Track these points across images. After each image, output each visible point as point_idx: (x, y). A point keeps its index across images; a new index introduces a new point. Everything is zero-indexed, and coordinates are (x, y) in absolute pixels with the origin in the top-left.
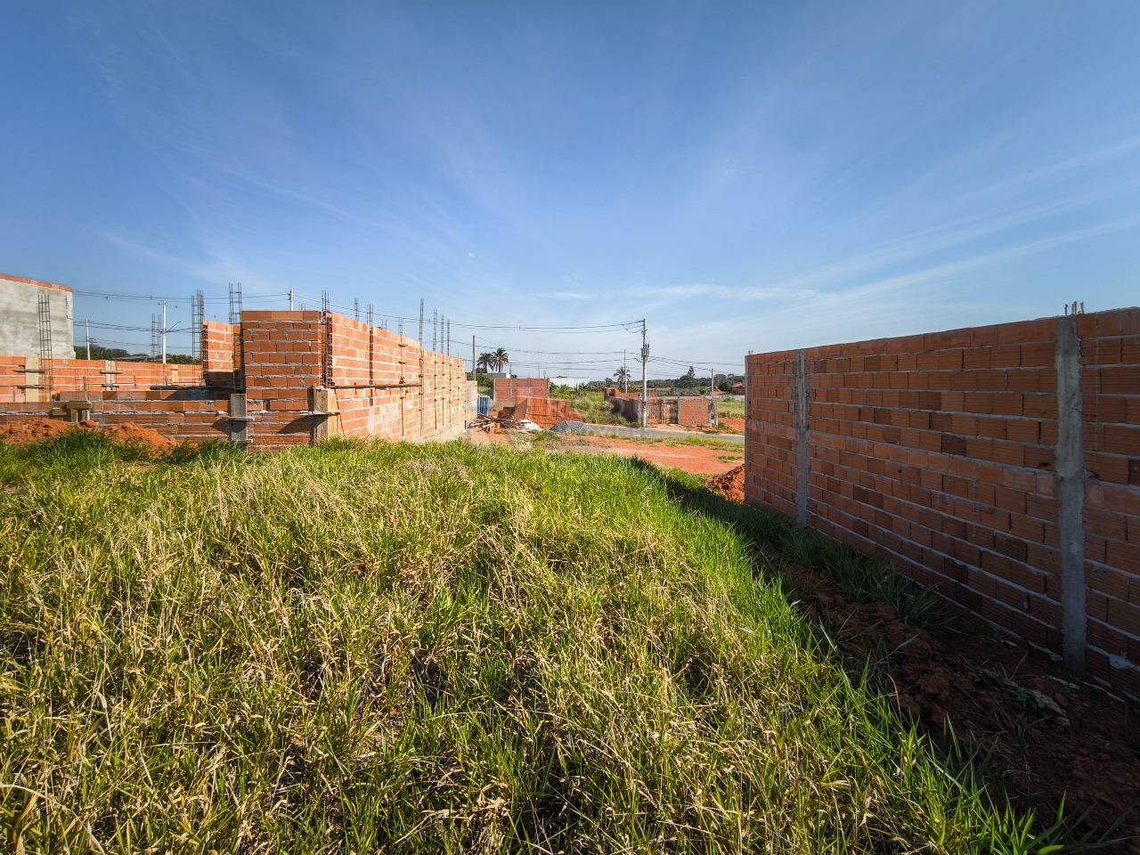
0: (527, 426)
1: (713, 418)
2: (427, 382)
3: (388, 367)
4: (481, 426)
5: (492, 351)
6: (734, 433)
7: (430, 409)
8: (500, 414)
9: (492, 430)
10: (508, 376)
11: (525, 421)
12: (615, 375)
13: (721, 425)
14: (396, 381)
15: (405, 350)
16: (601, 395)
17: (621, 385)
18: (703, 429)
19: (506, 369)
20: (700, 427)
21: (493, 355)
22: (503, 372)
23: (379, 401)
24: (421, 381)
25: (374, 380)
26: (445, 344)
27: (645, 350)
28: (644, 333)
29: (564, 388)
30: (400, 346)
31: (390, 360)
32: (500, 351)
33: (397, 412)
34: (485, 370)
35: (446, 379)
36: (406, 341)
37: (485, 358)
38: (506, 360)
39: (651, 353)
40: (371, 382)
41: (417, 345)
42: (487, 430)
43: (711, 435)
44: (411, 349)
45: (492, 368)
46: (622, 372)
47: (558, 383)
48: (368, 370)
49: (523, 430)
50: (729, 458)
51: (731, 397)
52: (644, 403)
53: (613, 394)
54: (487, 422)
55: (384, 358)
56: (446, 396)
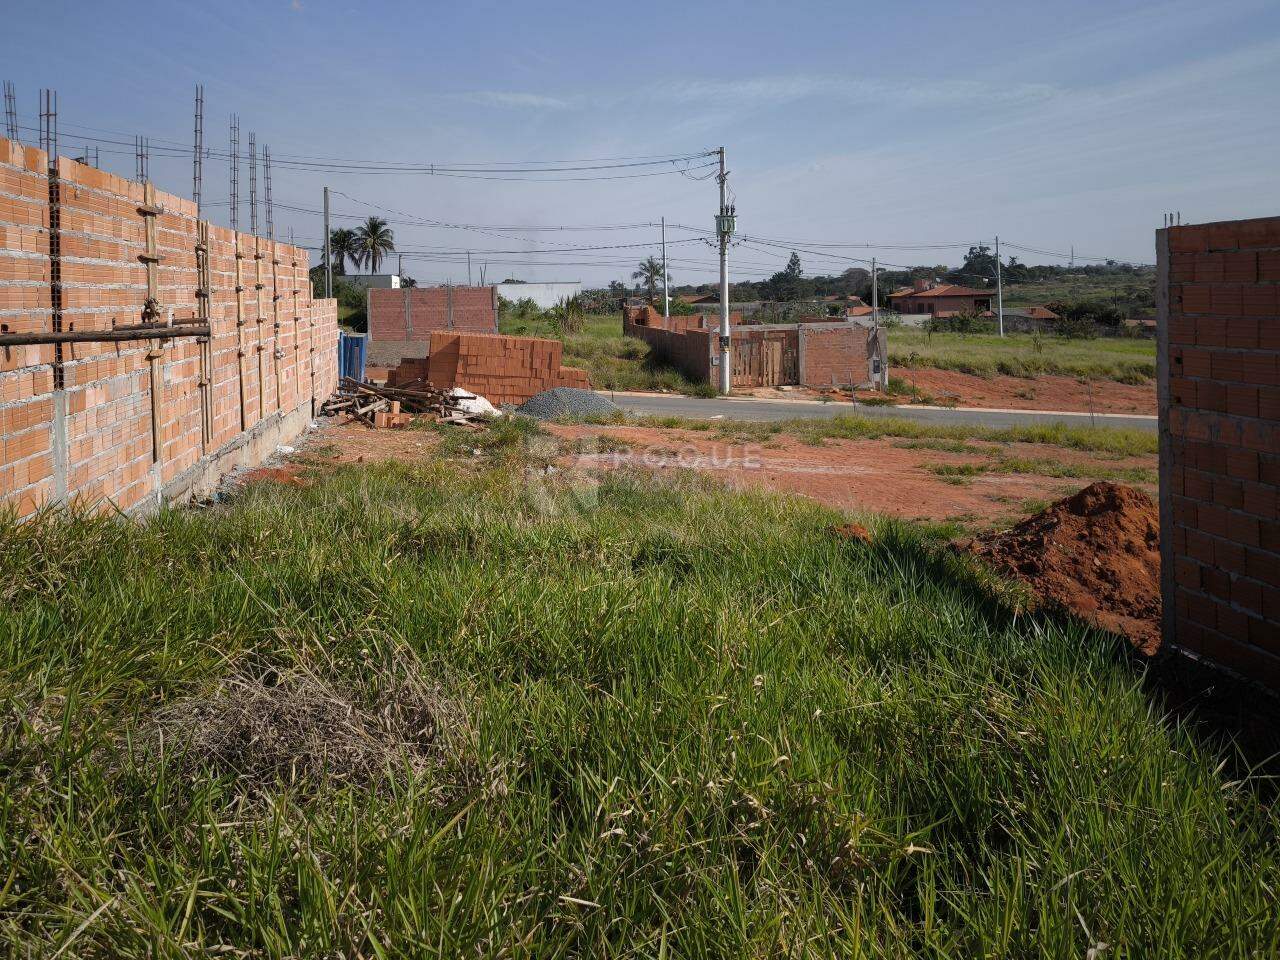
0: (463, 404)
1: (877, 369)
2: (217, 310)
3: (108, 274)
4: (350, 410)
5: (355, 224)
6: (926, 402)
7: (225, 381)
8: (393, 377)
9: (382, 419)
10: (396, 283)
11: (459, 392)
12: (636, 275)
13: (895, 385)
14: (133, 315)
15: (158, 226)
16: (616, 324)
17: (651, 295)
18: (858, 395)
19: (388, 265)
20: (849, 392)
21: (359, 233)
22: (383, 270)
23: (82, 376)
24: (203, 309)
25: (67, 311)
26: (261, 209)
27: (725, 219)
28: (722, 179)
29: (526, 307)
30: (142, 212)
31: (114, 252)
32: (374, 227)
33: (135, 401)
34: (339, 269)
35: (265, 297)
36: (161, 200)
37: (341, 241)
38: (389, 245)
39: (739, 227)
40: (57, 321)
41: (187, 209)
42: (369, 420)
43: (876, 408)
44: (173, 220)
45: (357, 263)
46: (653, 269)
47: (511, 294)
48: (47, 285)
49: (456, 416)
50: (962, 472)
51: (894, 318)
52: (723, 341)
53: (642, 320)
54: (366, 400)
55: (92, 247)
56: (268, 341)
